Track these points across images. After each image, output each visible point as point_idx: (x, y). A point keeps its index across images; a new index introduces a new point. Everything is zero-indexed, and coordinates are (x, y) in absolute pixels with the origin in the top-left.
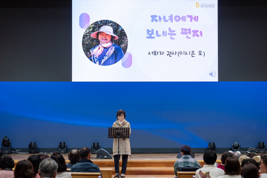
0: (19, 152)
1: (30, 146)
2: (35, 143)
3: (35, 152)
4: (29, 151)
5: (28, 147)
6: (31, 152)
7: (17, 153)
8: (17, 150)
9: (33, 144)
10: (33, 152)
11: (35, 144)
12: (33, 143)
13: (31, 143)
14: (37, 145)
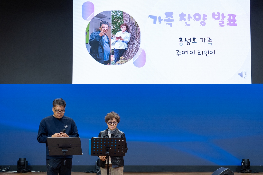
0: (7, 170)
1: (19, 162)
2: (25, 159)
3: (25, 171)
4: (18, 170)
5: (16, 164)
6: (20, 171)
7: (4, 172)
8: (5, 167)
9: (22, 161)
10: (22, 171)
11: (24, 161)
12: (22, 159)
13: (20, 159)
14: (27, 161)
